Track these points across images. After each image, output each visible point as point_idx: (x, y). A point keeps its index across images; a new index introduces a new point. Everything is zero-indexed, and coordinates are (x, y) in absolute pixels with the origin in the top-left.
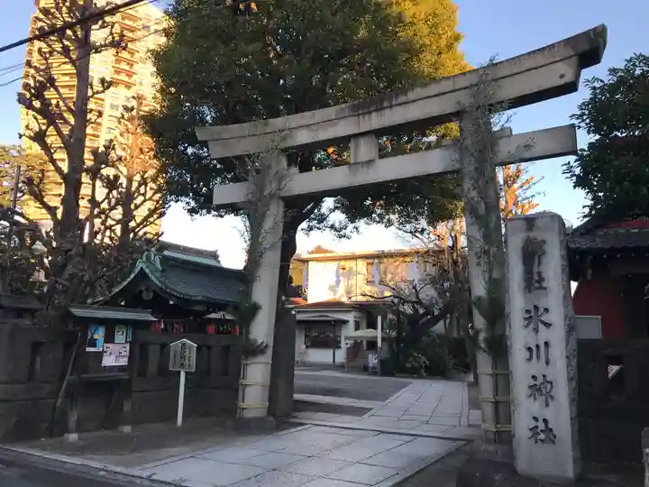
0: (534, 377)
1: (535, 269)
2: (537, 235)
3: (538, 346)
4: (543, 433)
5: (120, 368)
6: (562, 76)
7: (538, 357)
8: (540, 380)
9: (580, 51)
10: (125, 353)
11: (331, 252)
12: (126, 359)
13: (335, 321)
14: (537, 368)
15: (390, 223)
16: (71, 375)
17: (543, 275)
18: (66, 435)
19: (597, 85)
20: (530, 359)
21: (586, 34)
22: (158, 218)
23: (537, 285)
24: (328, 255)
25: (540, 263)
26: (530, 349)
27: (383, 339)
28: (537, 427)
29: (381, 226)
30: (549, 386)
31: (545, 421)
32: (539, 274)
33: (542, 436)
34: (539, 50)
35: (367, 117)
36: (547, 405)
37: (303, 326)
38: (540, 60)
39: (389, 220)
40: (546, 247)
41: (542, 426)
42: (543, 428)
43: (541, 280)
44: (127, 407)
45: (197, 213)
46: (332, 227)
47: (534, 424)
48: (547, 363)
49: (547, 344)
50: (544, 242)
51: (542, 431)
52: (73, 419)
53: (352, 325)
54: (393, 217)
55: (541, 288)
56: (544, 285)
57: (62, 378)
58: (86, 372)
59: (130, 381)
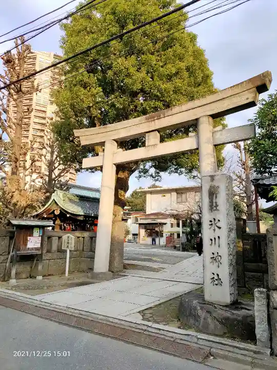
0: (213, 254)
1: (214, 201)
2: (216, 183)
3: (215, 239)
4: (217, 280)
5: (37, 249)
6: (247, 99)
7: (215, 244)
8: (216, 255)
9: (256, 85)
10: (38, 242)
11: (161, 187)
12: (40, 244)
13: (160, 223)
14: (214, 249)
15: (181, 173)
16: (12, 252)
17: (218, 204)
18: (11, 280)
19: (264, 103)
20: (211, 245)
21: (259, 76)
22: (66, 173)
23: (215, 208)
24: (158, 189)
25: (216, 197)
26: (211, 240)
27: (183, 233)
28: (214, 278)
29: (177, 174)
30: (220, 258)
31: (218, 275)
32: (216, 203)
33: (216, 282)
34: (236, 85)
35: (153, 122)
36: (219, 267)
37: (144, 226)
38: (236, 91)
39: (181, 172)
40: (219, 190)
41: (216, 277)
42: (217, 278)
43: (217, 206)
44: (40, 267)
45: (79, 171)
46: (151, 176)
47: (213, 276)
48: (219, 246)
49: (219, 237)
50: (218, 187)
51: (216, 280)
52: (13, 272)
53: (169, 225)
54: (183, 170)
55: (217, 210)
56: (218, 208)
57: (9, 253)
58: (19, 250)
59: (41, 255)
